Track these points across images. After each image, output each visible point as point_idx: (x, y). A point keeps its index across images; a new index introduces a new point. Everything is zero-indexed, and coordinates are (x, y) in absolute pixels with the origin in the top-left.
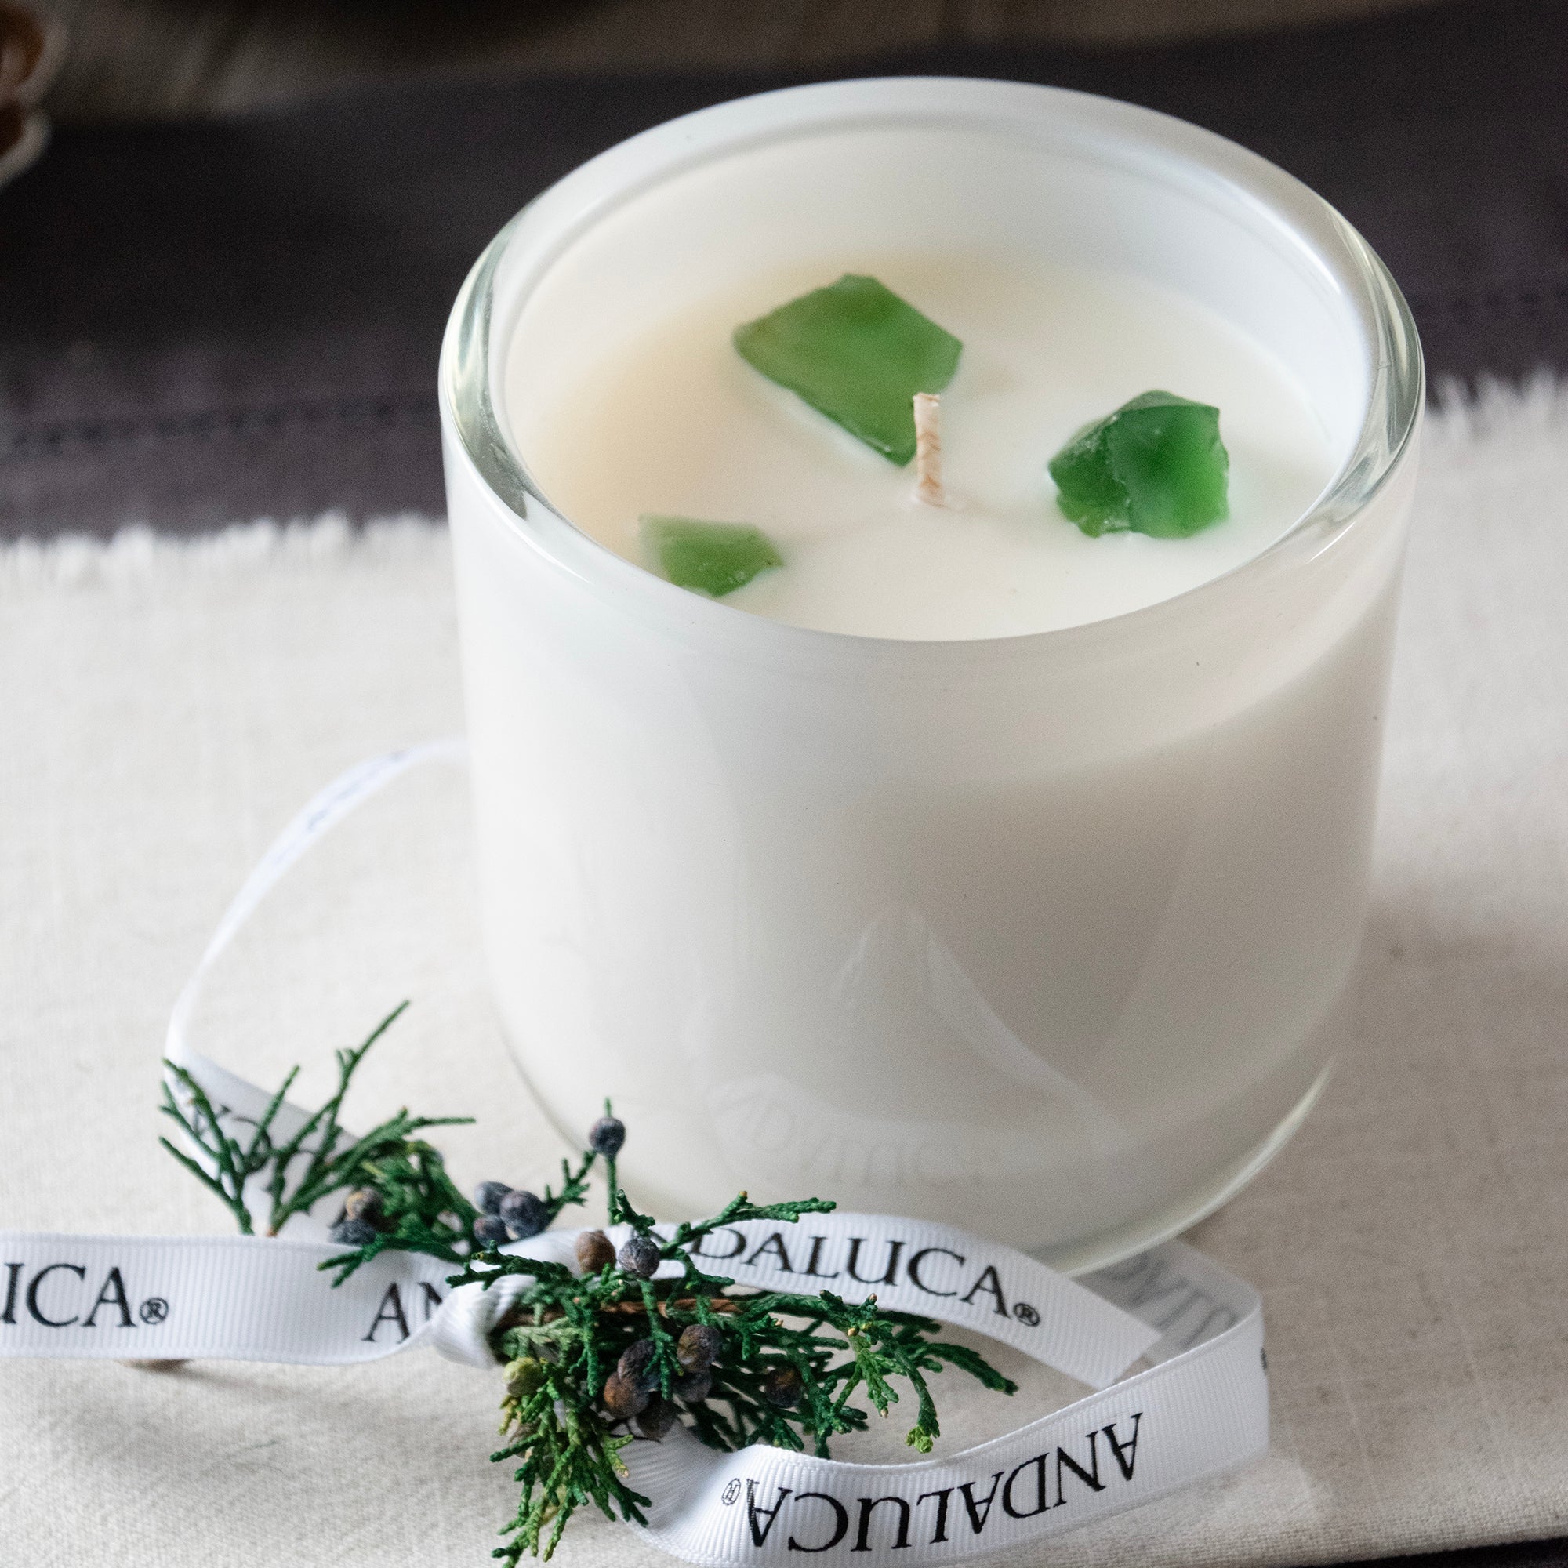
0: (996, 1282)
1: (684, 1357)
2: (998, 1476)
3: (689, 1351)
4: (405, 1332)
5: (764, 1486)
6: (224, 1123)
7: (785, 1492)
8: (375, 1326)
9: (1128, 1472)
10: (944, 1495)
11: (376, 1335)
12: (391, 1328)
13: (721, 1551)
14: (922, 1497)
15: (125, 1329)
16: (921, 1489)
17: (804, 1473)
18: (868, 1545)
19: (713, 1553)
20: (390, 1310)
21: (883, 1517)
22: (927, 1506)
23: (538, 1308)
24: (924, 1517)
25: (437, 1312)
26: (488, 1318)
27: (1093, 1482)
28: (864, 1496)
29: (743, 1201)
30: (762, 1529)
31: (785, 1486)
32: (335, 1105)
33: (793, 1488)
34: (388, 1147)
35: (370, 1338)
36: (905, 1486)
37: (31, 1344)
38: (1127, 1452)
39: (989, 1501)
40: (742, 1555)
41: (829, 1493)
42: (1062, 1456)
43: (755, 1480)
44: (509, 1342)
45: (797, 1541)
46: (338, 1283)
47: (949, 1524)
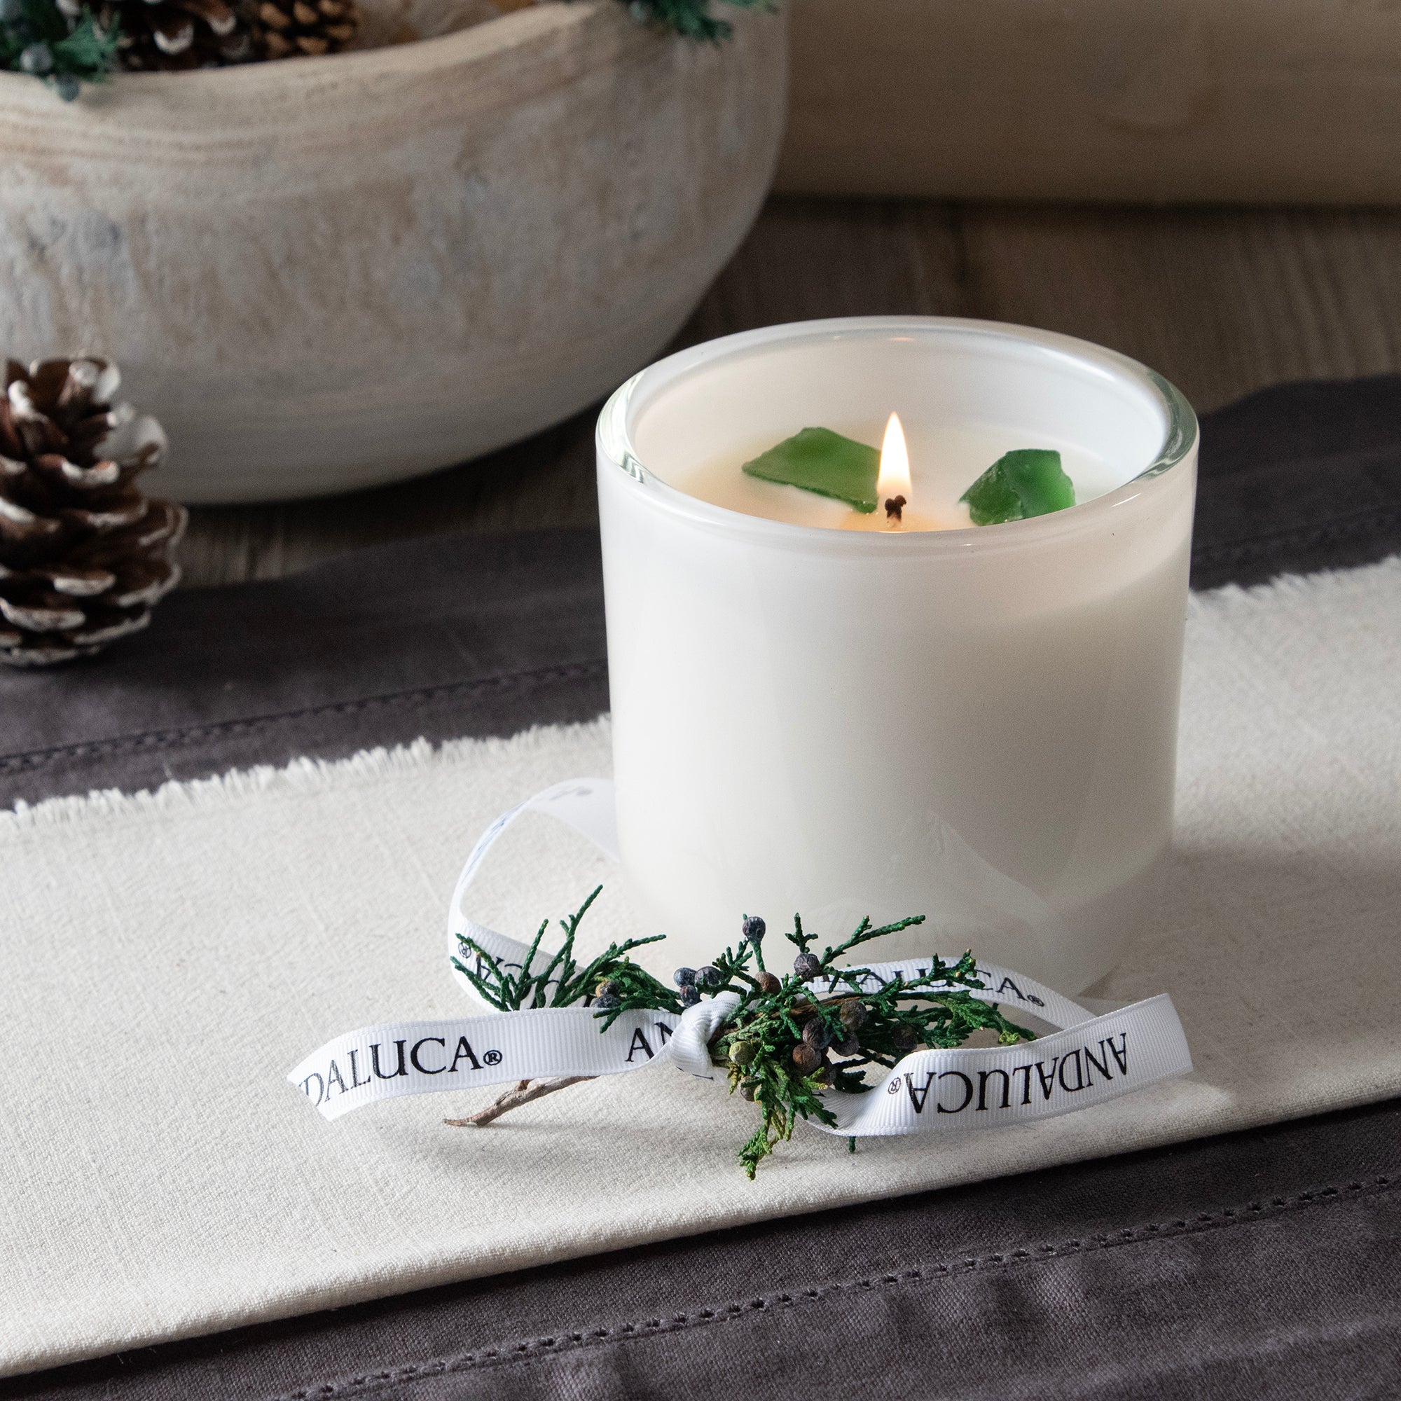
0: (1011, 983)
1: (846, 1020)
2: (1056, 1059)
3: (849, 1015)
4: (650, 1054)
5: (917, 1074)
6: (501, 967)
7: (931, 1075)
8: (631, 1054)
9: (1123, 1069)
10: (1027, 1069)
11: (633, 1058)
12: (641, 1054)
13: (895, 1121)
14: (1015, 1069)
15: (477, 1070)
16: (1015, 1065)
17: (943, 1061)
18: (986, 1106)
19: (889, 1124)
20: (638, 1043)
21: (994, 1083)
22: (1019, 1076)
23: (738, 1021)
24: (1017, 1081)
25: (670, 1040)
26: (706, 1034)
27: (1105, 1073)
28: (982, 1070)
29: (866, 925)
30: (920, 1102)
31: (931, 1071)
32: (568, 948)
33: (937, 1071)
34: (605, 966)
35: (629, 1059)
36: (1005, 1065)
37: (420, 1085)
38: (1121, 1056)
39: (1052, 1076)
40: (909, 1122)
41: (961, 1071)
42: (1088, 1053)
43: (910, 1072)
44: (722, 1046)
45: (943, 1106)
46: (604, 1029)
47: (1031, 1091)
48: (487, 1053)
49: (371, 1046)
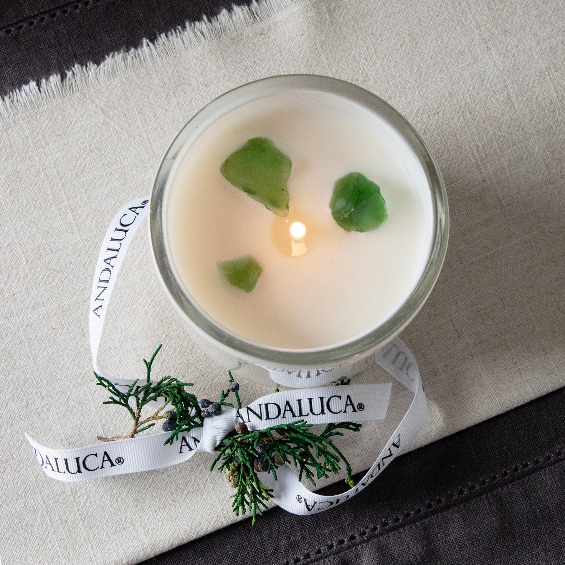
0: (351, 401)
4: (190, 448)
8: (181, 448)
9: (398, 447)
11: (182, 451)
15: (113, 467)
20: (184, 444)
25: (199, 444)
26: (214, 445)
27: (390, 455)
30: (310, 509)
31: (316, 501)
37: (87, 476)
48: (117, 459)
49: (64, 459)
